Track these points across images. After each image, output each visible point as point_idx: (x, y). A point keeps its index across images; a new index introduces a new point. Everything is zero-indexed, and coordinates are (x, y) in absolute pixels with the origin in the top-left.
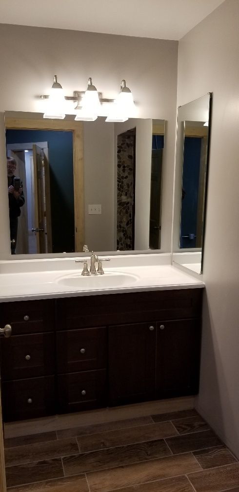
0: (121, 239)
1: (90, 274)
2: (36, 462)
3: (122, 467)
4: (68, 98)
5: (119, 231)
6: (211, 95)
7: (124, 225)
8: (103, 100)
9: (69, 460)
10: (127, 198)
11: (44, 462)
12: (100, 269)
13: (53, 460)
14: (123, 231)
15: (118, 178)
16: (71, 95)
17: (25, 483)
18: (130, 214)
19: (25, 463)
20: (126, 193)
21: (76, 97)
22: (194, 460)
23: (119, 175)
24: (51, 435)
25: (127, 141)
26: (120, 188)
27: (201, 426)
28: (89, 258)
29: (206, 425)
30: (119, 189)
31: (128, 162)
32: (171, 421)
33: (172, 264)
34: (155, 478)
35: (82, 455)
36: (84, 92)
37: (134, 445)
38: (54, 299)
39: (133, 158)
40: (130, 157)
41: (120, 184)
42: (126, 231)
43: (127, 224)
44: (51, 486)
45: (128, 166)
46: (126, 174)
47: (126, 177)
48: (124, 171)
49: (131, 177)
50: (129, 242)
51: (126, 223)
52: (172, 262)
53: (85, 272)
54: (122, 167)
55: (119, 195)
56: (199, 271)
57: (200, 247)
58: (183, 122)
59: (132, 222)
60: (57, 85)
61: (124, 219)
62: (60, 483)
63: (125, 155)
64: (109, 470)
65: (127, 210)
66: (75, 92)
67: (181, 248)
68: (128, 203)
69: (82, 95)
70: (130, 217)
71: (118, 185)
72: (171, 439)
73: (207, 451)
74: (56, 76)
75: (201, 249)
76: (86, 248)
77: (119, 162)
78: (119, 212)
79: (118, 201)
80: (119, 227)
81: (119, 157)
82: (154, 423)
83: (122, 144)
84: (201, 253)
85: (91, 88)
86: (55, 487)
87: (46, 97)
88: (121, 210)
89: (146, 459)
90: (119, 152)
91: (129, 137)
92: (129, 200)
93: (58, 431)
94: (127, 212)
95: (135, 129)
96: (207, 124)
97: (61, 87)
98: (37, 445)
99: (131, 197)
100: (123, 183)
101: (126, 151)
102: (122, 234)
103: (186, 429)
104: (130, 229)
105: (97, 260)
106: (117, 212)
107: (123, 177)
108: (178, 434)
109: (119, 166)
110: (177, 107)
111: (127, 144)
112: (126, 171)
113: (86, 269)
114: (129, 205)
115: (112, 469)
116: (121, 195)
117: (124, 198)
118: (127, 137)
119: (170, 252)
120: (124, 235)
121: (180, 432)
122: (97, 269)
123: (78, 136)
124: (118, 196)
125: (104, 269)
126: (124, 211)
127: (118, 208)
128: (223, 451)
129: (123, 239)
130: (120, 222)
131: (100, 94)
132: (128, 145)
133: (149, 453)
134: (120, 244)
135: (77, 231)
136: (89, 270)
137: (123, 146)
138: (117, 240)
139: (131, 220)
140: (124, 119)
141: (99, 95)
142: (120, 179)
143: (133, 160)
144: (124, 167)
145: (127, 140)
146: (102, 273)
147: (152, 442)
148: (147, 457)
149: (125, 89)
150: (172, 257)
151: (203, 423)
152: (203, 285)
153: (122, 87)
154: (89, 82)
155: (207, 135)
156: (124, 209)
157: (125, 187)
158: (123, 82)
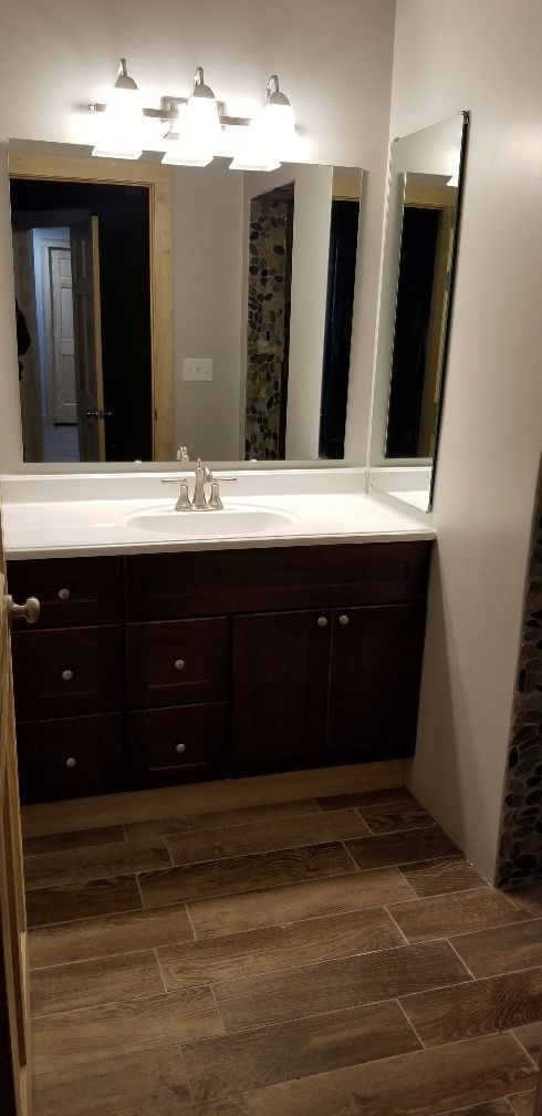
0: (254, 437)
1: (194, 508)
2: (84, 881)
3: (258, 891)
4: (149, 112)
5: (250, 420)
6: (467, 115)
7: (261, 406)
8: (227, 121)
9: (150, 879)
10: (271, 345)
11: (103, 882)
12: (215, 498)
13: (119, 878)
14: (260, 420)
15: (250, 298)
16: (157, 106)
17: (62, 920)
18: (276, 383)
19: (64, 883)
20: (268, 333)
21: (166, 111)
22: (403, 880)
23: (252, 291)
24: (113, 833)
25: (273, 212)
26: (255, 321)
27: (417, 819)
28: (193, 474)
29: (427, 818)
30: (252, 324)
31: (274, 262)
32: (356, 809)
33: (367, 492)
34: (323, 911)
35: (176, 869)
36: (186, 101)
37: (281, 852)
38: (121, 557)
39: (285, 251)
40: (279, 249)
41: (255, 312)
42: (266, 421)
43: (269, 405)
44: (117, 924)
45: (273, 271)
46: (269, 290)
47: (269, 297)
48: (264, 282)
49: (278, 298)
50: (271, 444)
51: (266, 402)
52: (368, 488)
53: (183, 504)
54: (260, 271)
55: (252, 338)
56: (425, 506)
57: (428, 456)
58: (401, 176)
59: (280, 399)
60: (125, 81)
61: (263, 394)
62: (134, 919)
63: (268, 244)
64: (232, 896)
65: (269, 373)
66: (165, 100)
67: (386, 457)
68: (273, 356)
69: (181, 107)
70: (276, 388)
71: (251, 314)
72: (356, 843)
73: (428, 865)
74: (123, 60)
75: (431, 460)
76: (183, 452)
77: (254, 261)
78: (252, 377)
79: (249, 353)
80: (251, 410)
81: (253, 249)
82: (323, 813)
83: (261, 220)
84: (430, 469)
85: (202, 90)
86: (128, 926)
87: (99, 107)
88: (256, 373)
89: (306, 878)
90: (253, 237)
91: (276, 204)
92: (275, 350)
93: (127, 826)
94: (268, 378)
95: (292, 186)
96: (454, 183)
97: (135, 87)
98: (86, 852)
99: (278, 343)
100: (260, 310)
101: (268, 236)
102: (257, 427)
103: (386, 824)
104: (276, 417)
105: (209, 478)
106: (248, 375)
107: (261, 297)
108: (371, 833)
109: (253, 270)
110: (391, 140)
111: (272, 219)
112: (268, 283)
113: (184, 498)
114: (273, 361)
115: (239, 895)
116: (257, 337)
117: (263, 346)
118: (272, 203)
119: (364, 466)
120: (262, 429)
121: (374, 831)
122: (207, 499)
123: (162, 198)
124: (249, 340)
125: (223, 499)
126: (264, 374)
127: (250, 368)
128: (459, 866)
129: (260, 437)
130: (253, 400)
131: (221, 105)
132: (275, 223)
133: (311, 867)
134: (252, 450)
135: (156, 418)
136: (191, 500)
137: (262, 224)
138: (247, 441)
139: (276, 395)
140: (270, 164)
141: (219, 108)
142: (255, 301)
143: (285, 257)
144: (265, 273)
145: (271, 209)
146: (219, 507)
147: (320, 846)
148: (308, 875)
149: (278, 97)
150: (368, 475)
151: (421, 814)
152: (432, 534)
153: (269, 91)
154: (197, 78)
155: (455, 205)
156: (262, 369)
157: (267, 320)
158: (273, 80)
